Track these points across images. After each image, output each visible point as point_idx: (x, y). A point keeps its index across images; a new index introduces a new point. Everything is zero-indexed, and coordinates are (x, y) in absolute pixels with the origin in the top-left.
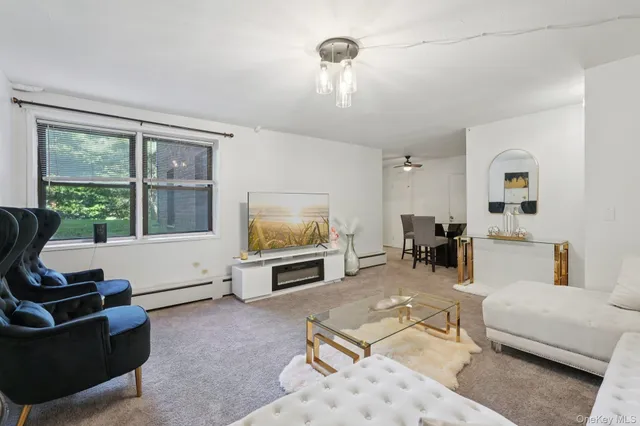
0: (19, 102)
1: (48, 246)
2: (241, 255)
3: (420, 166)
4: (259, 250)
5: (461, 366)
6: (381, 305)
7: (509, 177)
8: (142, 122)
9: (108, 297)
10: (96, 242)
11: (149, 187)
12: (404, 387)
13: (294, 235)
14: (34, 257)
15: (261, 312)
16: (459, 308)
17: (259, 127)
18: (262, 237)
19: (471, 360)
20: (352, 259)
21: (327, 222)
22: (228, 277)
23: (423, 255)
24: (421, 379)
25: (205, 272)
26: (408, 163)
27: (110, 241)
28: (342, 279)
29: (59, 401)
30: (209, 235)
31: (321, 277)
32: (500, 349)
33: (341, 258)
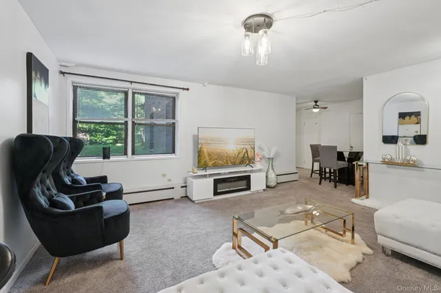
0: (63, 73)
1: (77, 160)
2: (193, 169)
3: (326, 108)
4: (205, 167)
5: (355, 264)
6: (289, 211)
7: (402, 116)
8: (131, 82)
9: (107, 194)
10: (104, 158)
11: (136, 124)
12: (300, 276)
13: (230, 157)
14: (69, 167)
15: (206, 210)
16: (353, 218)
17: (206, 83)
18: (207, 158)
19: (364, 259)
20: (272, 176)
21: (254, 149)
22: (184, 185)
23: (328, 175)
24: (315, 272)
25: (169, 180)
26: (316, 106)
27: (112, 158)
28: (264, 190)
29: (76, 257)
30: (172, 156)
31: (248, 188)
32: (390, 253)
33: (264, 174)
